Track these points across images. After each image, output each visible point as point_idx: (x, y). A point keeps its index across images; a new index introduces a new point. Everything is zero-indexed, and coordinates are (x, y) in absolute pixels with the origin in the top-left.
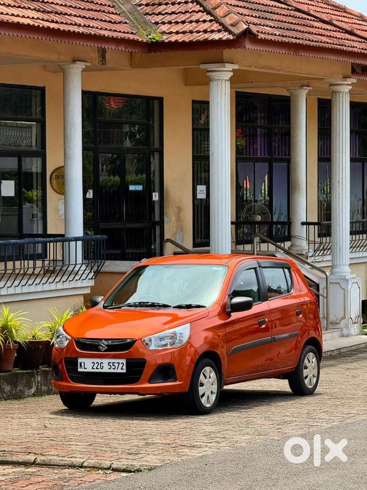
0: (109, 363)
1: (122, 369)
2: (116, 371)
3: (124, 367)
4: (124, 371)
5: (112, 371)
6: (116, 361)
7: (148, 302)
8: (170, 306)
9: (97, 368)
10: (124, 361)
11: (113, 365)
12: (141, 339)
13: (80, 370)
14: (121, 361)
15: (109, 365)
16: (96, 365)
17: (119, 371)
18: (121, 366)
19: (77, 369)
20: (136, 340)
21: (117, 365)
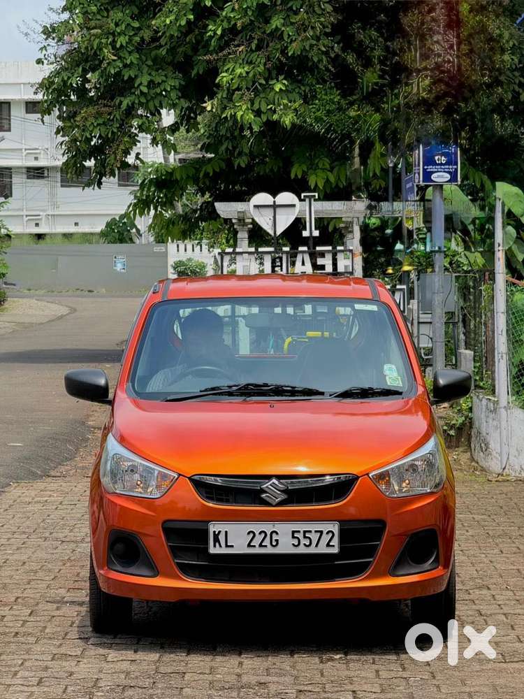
0: (293, 532)
1: (328, 545)
2: (312, 550)
3: (335, 542)
4: (335, 550)
5: (302, 550)
6: (313, 527)
7: (266, 385)
8: (322, 394)
9: (261, 545)
10: (335, 528)
11: (305, 537)
12: (368, 474)
13: (213, 550)
14: (325, 527)
15: (293, 537)
16: (258, 539)
17: (322, 550)
18: (325, 538)
19: (207, 549)
20: (357, 478)
21: (315, 537)
